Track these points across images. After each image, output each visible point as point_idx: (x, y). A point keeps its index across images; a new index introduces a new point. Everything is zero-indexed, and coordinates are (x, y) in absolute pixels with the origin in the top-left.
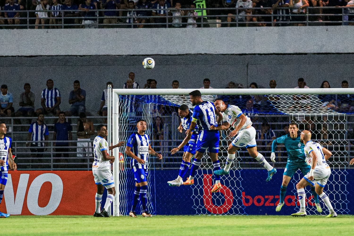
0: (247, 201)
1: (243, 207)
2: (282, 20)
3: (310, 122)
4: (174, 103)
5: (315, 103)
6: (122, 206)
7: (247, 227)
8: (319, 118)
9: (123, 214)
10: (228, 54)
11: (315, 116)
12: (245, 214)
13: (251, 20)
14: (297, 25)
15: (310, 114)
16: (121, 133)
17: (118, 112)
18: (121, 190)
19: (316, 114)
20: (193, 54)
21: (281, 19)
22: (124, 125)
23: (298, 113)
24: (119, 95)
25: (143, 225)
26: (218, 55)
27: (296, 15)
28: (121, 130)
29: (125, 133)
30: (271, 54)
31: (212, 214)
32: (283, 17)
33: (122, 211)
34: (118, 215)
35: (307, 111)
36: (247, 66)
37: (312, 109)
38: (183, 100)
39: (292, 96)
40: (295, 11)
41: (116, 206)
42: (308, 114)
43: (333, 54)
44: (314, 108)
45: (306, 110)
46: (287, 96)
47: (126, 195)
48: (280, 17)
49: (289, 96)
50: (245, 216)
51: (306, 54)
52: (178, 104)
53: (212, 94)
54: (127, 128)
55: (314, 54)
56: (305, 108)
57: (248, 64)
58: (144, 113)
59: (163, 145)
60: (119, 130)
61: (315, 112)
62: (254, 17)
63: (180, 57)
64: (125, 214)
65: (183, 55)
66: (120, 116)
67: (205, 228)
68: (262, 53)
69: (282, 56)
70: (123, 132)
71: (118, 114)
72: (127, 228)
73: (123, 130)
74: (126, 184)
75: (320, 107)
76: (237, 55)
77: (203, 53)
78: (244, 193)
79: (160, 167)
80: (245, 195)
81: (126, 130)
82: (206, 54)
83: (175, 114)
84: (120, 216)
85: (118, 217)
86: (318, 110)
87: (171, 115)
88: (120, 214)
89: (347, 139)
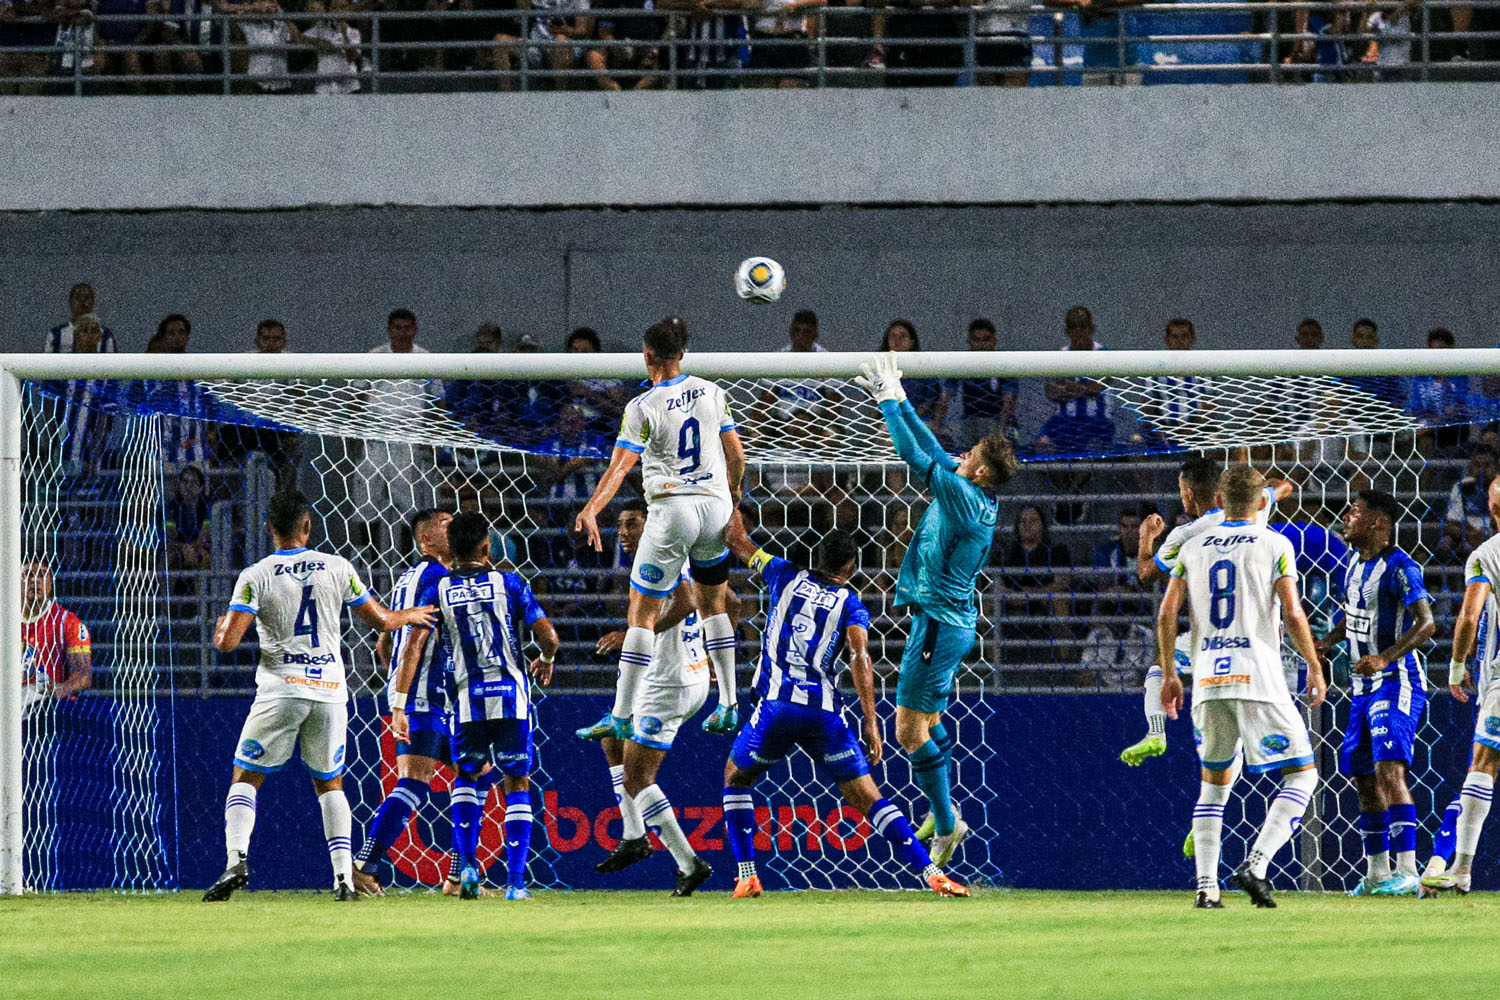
0: (567, 829)
1: (549, 855)
2: (712, 64)
3: (834, 495)
4: (255, 412)
5: (853, 416)
6: (34, 851)
7: (571, 942)
8: (872, 478)
9: (40, 886)
10: (486, 208)
11: (853, 470)
12: (558, 887)
13: (582, 62)
14: (776, 82)
15: (833, 463)
16: (31, 541)
17: (17, 454)
18: (33, 784)
19: (857, 462)
20: (337, 207)
21: (705, 59)
22: (42, 509)
23: (781, 459)
24: (22, 382)
25: (124, 930)
26: (443, 209)
27: (770, 41)
28: (32, 530)
29: (50, 540)
30: (668, 207)
31: (419, 886)
32: (713, 51)
33: (36, 873)
34: (18, 890)
35: (819, 447)
36: (566, 258)
37: (842, 442)
38: (297, 402)
39: (756, 385)
40: (767, 24)
41: (10, 850)
42: (827, 462)
43: (931, 205)
44: (850, 438)
45: (818, 442)
46: (735, 385)
47: (51, 804)
48: (698, 50)
49: (743, 384)
50: (556, 892)
51: (814, 207)
52: (274, 420)
53: (416, 377)
54: (56, 520)
55: (851, 205)
56: (812, 435)
57: (569, 250)
58: (129, 458)
59: (209, 590)
60: (23, 531)
61: (855, 455)
62: (590, 48)
63: (280, 217)
64: (49, 887)
65: (296, 209)
66: (27, 467)
67: (387, 943)
68: (628, 201)
69: (713, 214)
70: (41, 539)
71: (18, 462)
72: (60, 945)
73: (41, 530)
74: (51, 758)
75: (874, 432)
76: (520, 209)
77: (379, 202)
78: (554, 794)
79: (198, 684)
80: (559, 806)
81: (51, 530)
82: (392, 206)
83: (258, 462)
84: (25, 897)
85: (15, 897)
86: (868, 446)
87: (244, 466)
88: (24, 885)
89: (989, 570)
